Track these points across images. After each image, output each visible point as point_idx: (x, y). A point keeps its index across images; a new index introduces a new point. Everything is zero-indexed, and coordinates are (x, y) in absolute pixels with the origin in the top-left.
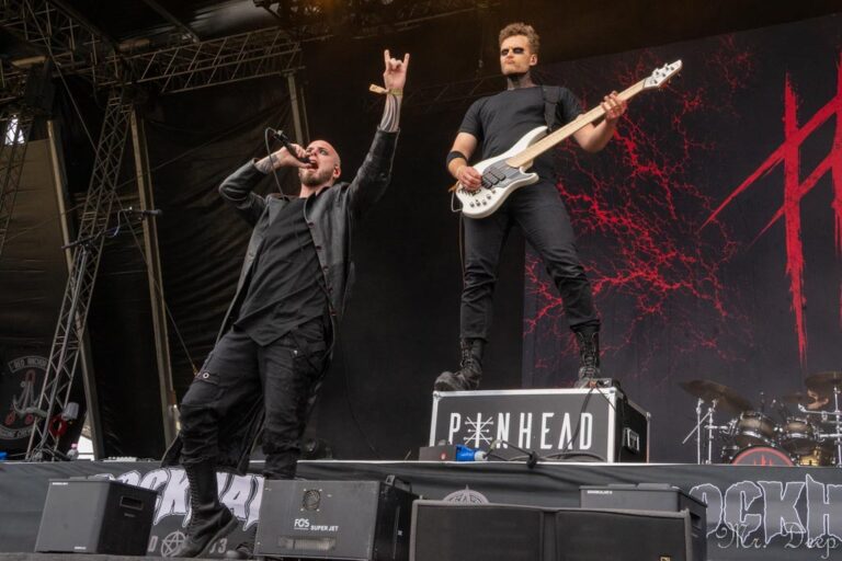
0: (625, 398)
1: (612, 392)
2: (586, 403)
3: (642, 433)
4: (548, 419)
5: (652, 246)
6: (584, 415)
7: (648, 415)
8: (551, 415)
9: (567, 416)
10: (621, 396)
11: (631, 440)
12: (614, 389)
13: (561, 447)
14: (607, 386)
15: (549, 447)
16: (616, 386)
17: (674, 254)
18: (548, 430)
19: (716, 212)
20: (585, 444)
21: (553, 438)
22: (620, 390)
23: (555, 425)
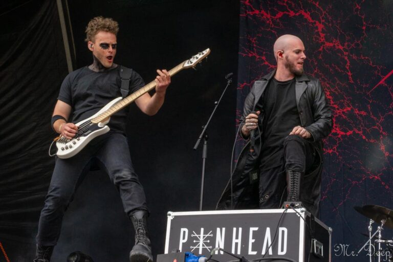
0: (312, 216)
1: (302, 212)
2: (282, 220)
3: (325, 242)
4: (254, 232)
5: (332, 103)
6: (281, 229)
7: (330, 229)
8: (256, 229)
9: (268, 230)
10: (310, 214)
11: (317, 248)
12: (303, 209)
13: (263, 253)
14: (298, 207)
15: (255, 253)
16: (305, 207)
17: (349, 109)
18: (254, 241)
19: (386, 78)
20: (282, 250)
21: (257, 246)
22: (308, 210)
23: (259, 236)
